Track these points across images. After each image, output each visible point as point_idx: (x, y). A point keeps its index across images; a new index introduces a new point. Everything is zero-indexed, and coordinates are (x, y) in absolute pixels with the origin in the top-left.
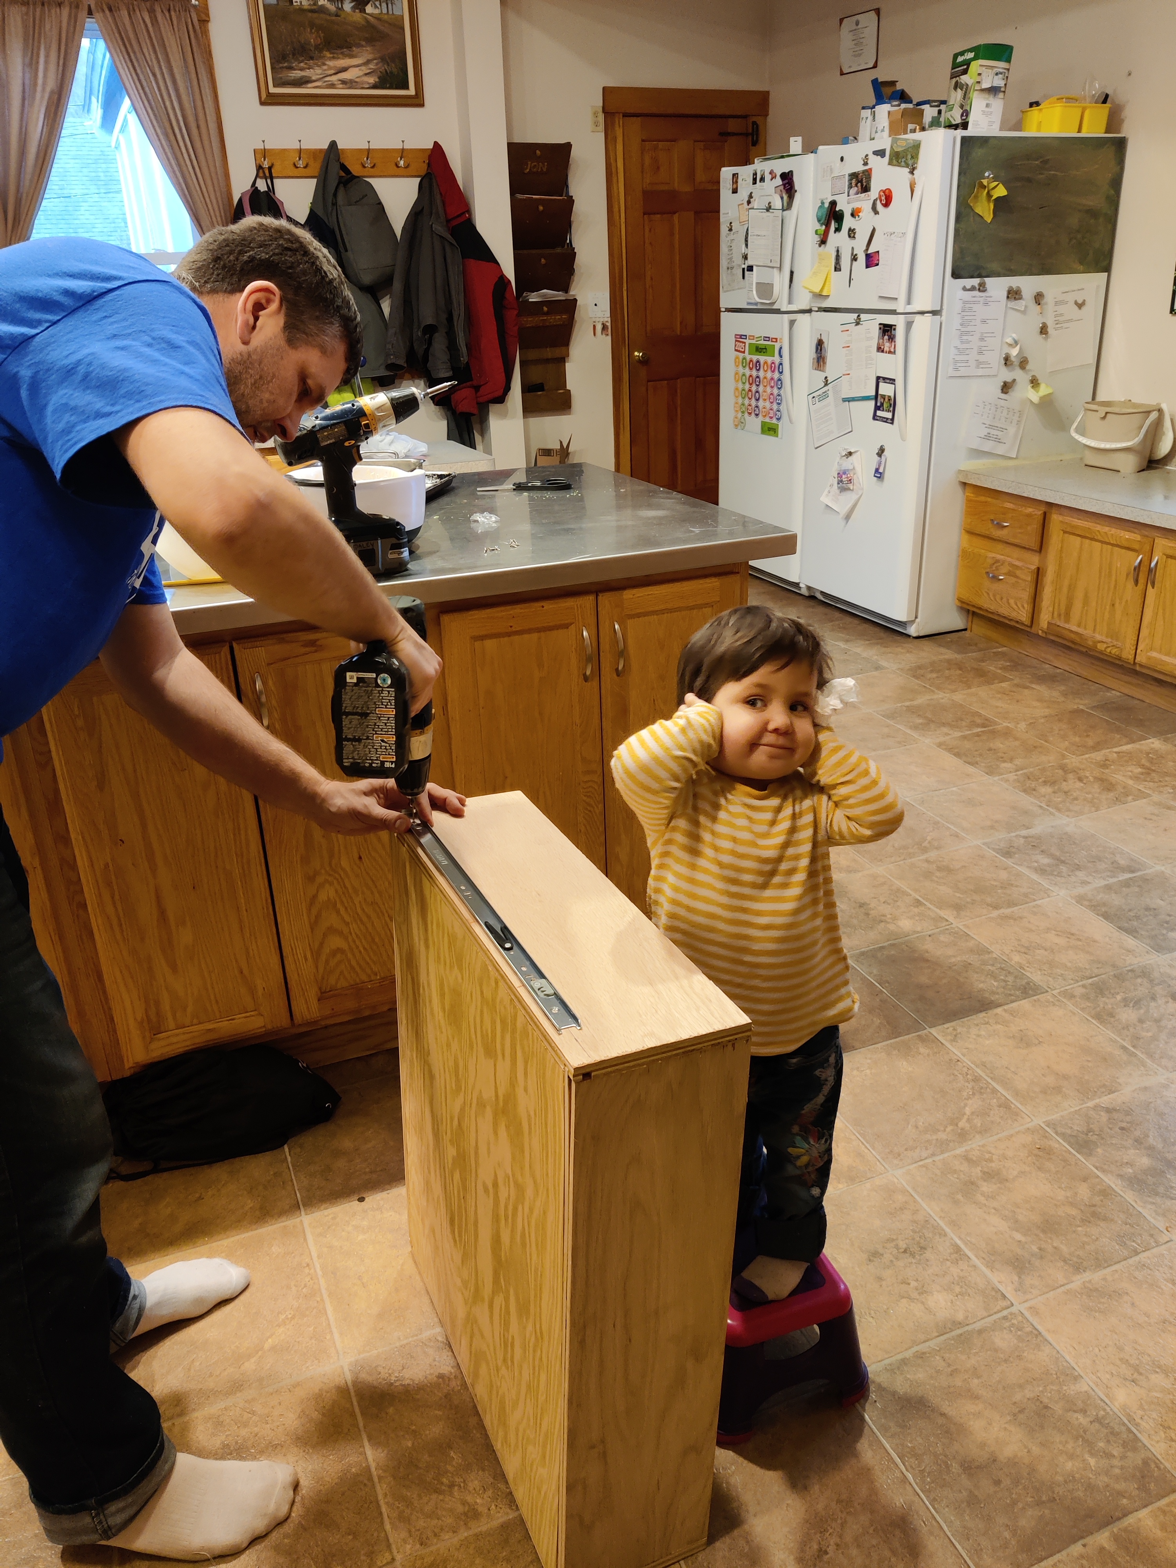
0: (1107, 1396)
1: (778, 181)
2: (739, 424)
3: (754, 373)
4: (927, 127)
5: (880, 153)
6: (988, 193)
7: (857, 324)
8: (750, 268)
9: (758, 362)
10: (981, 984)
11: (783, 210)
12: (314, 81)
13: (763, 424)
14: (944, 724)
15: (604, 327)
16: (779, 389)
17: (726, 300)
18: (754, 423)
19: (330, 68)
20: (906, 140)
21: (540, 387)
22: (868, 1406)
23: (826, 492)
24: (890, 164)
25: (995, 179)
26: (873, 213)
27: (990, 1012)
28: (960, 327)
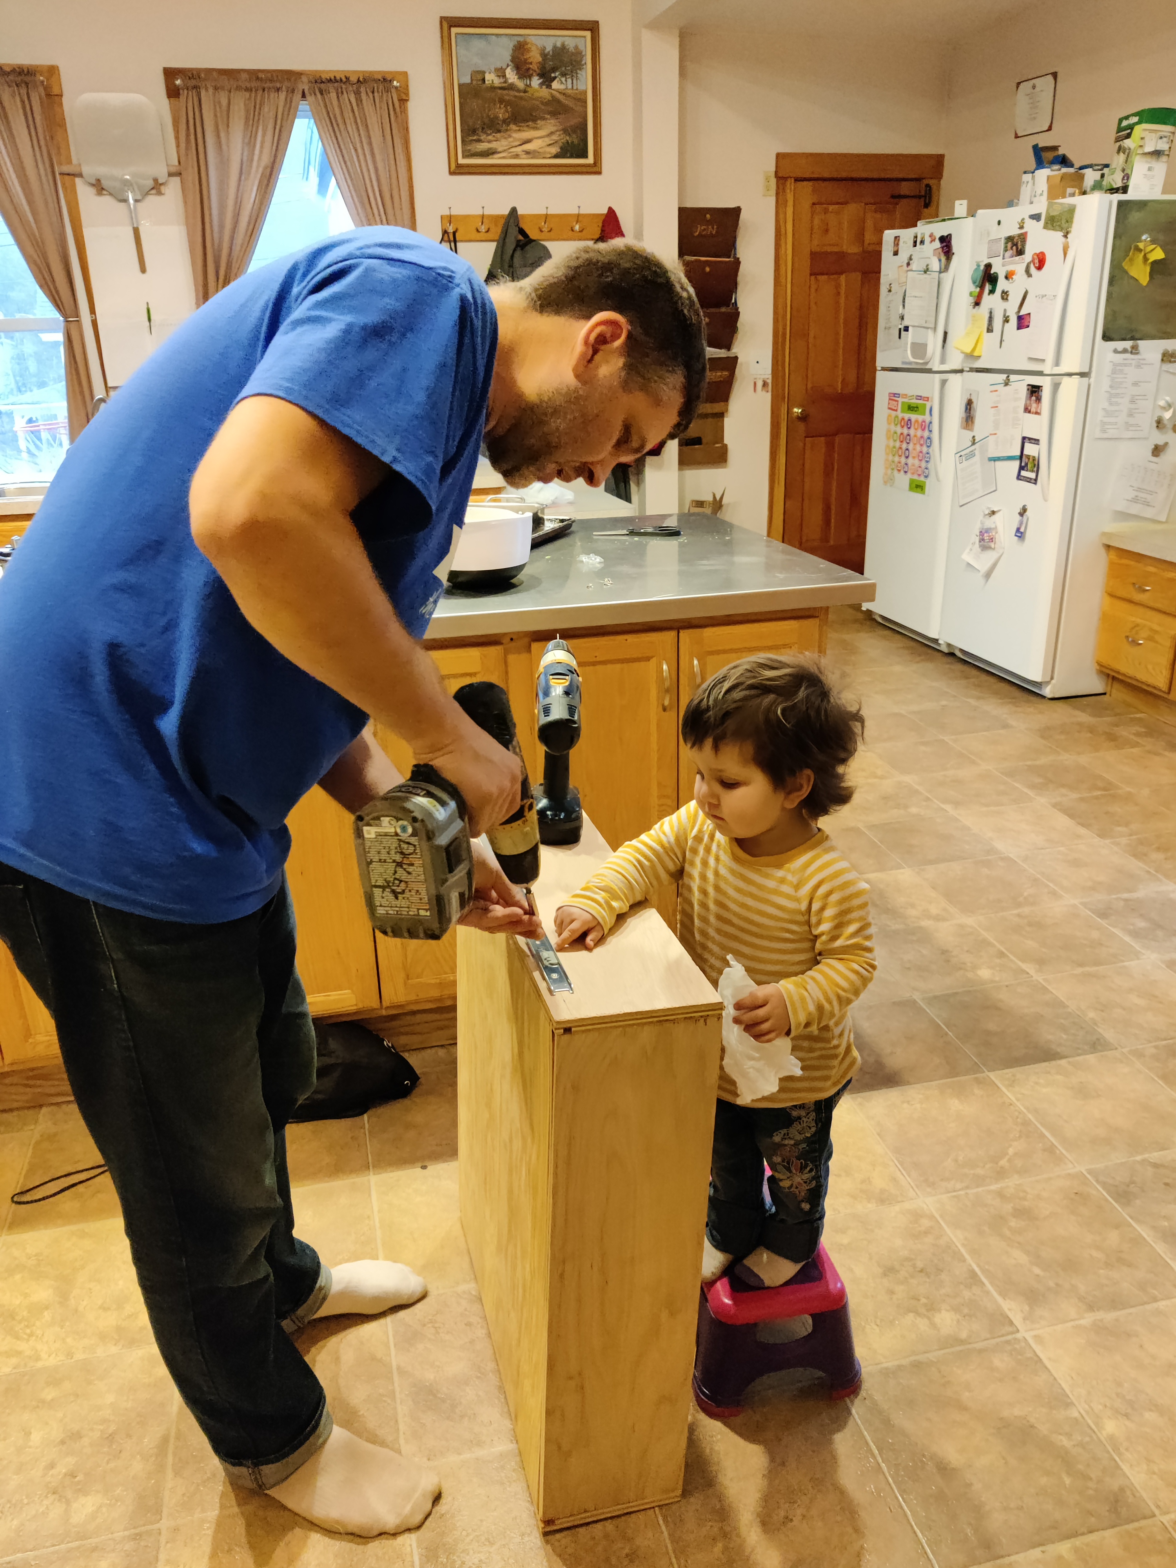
0: (1097, 1424)
1: (937, 244)
2: (889, 481)
3: (905, 431)
4: (1088, 190)
5: (1036, 217)
6: (1145, 255)
7: (1006, 384)
8: (906, 329)
9: (909, 420)
10: (1049, 1035)
11: (940, 272)
12: (499, 152)
13: (912, 481)
14: (1063, 786)
15: (765, 384)
16: (928, 447)
17: (883, 359)
18: (903, 480)
19: (515, 140)
20: (1061, 204)
21: (698, 441)
22: (857, 1402)
23: (968, 550)
24: (1045, 228)
25: (1153, 242)
26: (1026, 276)
27: (1053, 1063)
28: (1109, 390)
